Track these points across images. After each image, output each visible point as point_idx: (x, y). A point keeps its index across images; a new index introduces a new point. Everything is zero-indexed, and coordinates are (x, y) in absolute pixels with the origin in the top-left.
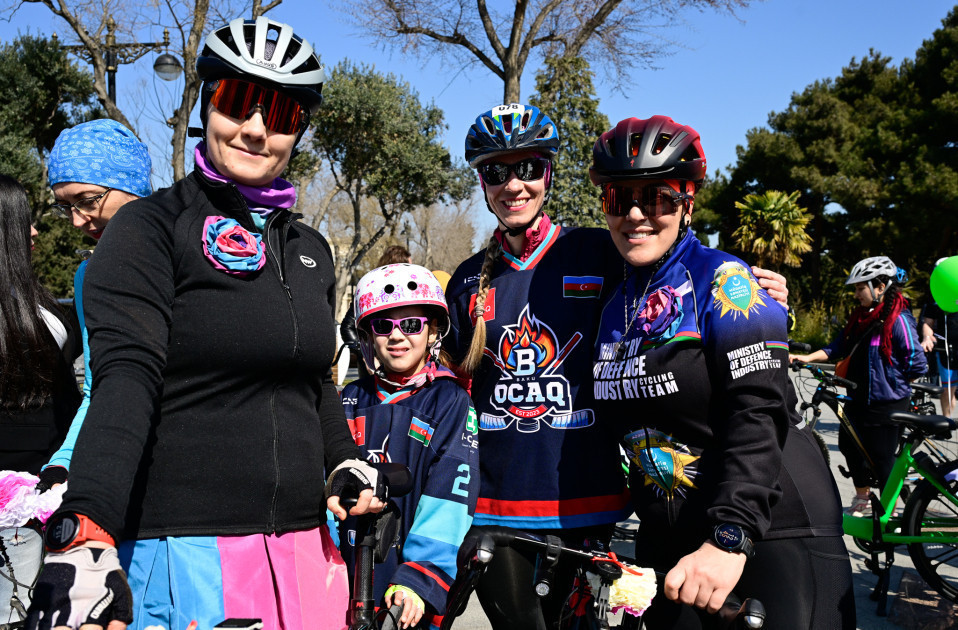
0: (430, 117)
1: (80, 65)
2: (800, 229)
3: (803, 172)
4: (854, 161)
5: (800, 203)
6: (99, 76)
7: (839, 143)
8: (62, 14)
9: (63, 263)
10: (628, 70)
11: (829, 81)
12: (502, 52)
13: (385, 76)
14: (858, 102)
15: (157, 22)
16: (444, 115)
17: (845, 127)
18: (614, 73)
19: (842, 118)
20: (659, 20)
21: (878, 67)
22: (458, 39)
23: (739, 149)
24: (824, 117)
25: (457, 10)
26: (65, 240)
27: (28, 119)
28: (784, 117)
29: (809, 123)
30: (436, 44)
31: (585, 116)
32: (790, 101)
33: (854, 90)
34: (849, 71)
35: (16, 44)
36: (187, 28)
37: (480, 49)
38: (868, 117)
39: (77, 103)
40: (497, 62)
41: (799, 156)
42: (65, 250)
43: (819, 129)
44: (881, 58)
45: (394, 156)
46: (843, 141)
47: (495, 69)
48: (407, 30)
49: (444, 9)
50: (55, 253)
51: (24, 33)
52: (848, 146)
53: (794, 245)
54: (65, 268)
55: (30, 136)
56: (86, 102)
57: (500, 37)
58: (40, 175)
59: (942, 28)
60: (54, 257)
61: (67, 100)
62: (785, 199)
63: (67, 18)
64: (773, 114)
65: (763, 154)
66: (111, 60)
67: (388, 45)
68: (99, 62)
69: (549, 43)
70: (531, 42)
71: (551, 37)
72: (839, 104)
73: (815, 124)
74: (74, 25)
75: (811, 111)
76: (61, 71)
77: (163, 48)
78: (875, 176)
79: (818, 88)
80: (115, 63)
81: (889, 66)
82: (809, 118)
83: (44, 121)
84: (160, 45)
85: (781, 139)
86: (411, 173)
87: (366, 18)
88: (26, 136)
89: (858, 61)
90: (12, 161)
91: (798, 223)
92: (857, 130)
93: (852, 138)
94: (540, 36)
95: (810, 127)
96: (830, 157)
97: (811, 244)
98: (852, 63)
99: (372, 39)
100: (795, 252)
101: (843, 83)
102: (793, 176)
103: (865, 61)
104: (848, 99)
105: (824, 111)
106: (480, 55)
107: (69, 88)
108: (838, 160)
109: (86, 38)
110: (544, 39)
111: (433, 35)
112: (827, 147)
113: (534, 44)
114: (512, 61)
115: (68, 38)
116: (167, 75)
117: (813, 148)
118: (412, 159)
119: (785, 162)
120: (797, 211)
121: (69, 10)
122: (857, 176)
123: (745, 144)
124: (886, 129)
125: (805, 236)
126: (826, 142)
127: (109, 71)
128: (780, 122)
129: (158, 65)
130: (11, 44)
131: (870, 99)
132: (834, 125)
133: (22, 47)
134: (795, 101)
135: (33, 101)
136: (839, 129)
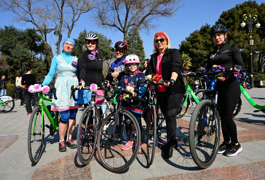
0: (109, 41)
1: (39, 33)
2: (189, 61)
3: (192, 50)
4: (202, 47)
5: (189, 56)
6: (42, 36)
7: (199, 43)
8: (34, 24)
9: (39, 75)
10: (149, 30)
11: (198, 30)
12: (123, 28)
13: (99, 34)
14: (203, 35)
15: (52, 25)
16: (112, 41)
17: (201, 40)
18: (147, 31)
19: (200, 38)
20: (155, 20)
21: (208, 27)
22: (114, 26)
23: (180, 45)
24: (196, 38)
25: (114, 20)
26: (39, 70)
27: (29, 45)
28: (189, 38)
29: (193, 39)
30: (110, 27)
31: (138, 40)
32: (190, 35)
33: (203, 32)
34: (202, 28)
35: (26, 30)
36: (58, 26)
37: (119, 27)
38: (205, 38)
39: (38, 42)
40: (122, 30)
41: (191, 46)
42: (39, 72)
43: (195, 40)
44: (208, 25)
45: (101, 50)
46: (200, 43)
47: (122, 31)
48: (104, 24)
49: (111, 19)
50: (37, 73)
51: (27, 28)
52: (201, 43)
53: (188, 65)
54: (40, 76)
55: (29, 48)
56: (40, 41)
57: (123, 25)
58: (32, 56)
59: (219, 18)
60: (37, 74)
61: (37, 41)
62: (186, 55)
63: (36, 25)
64: (186, 38)
65: (184, 46)
66: (45, 33)
67: (101, 28)
68: (42, 33)
69: (134, 25)
70: (129, 26)
71: (134, 24)
72: (199, 35)
73: (194, 39)
74: (37, 26)
75: (193, 37)
76: (35, 35)
77: (55, 30)
78: (206, 50)
79: (196, 32)
80: (46, 33)
81: (210, 27)
82: (193, 38)
83: (32, 45)
84: (55, 29)
85: (187, 43)
86: (105, 53)
87: (96, 22)
88: (28, 48)
89: (204, 26)
90: (26, 54)
91: (188, 60)
92: (203, 40)
93: (202, 42)
94: (131, 24)
95: (193, 40)
96: (198, 46)
97: (192, 64)
98: (203, 26)
99: (97, 26)
100: (188, 66)
101: (201, 30)
102: (190, 50)
103: (205, 26)
104: (201, 34)
105: (196, 37)
106: (119, 28)
107: (36, 38)
108: (199, 47)
109: (40, 29)
110: (133, 25)
111: (109, 25)
112: (197, 44)
113: (130, 26)
114: (125, 30)
115: (36, 29)
116: (56, 35)
117: (194, 45)
118: (105, 50)
119: (188, 48)
120: (188, 58)
121: (36, 23)
122: (202, 50)
123: (181, 44)
124: (208, 40)
125: (190, 63)
126: (197, 43)
127: (45, 35)
128: (188, 39)
129: (55, 33)
130: (25, 30)
131: (206, 34)
132: (198, 40)
133: (27, 31)
134: (191, 35)
135: (29, 41)
136: (199, 40)
